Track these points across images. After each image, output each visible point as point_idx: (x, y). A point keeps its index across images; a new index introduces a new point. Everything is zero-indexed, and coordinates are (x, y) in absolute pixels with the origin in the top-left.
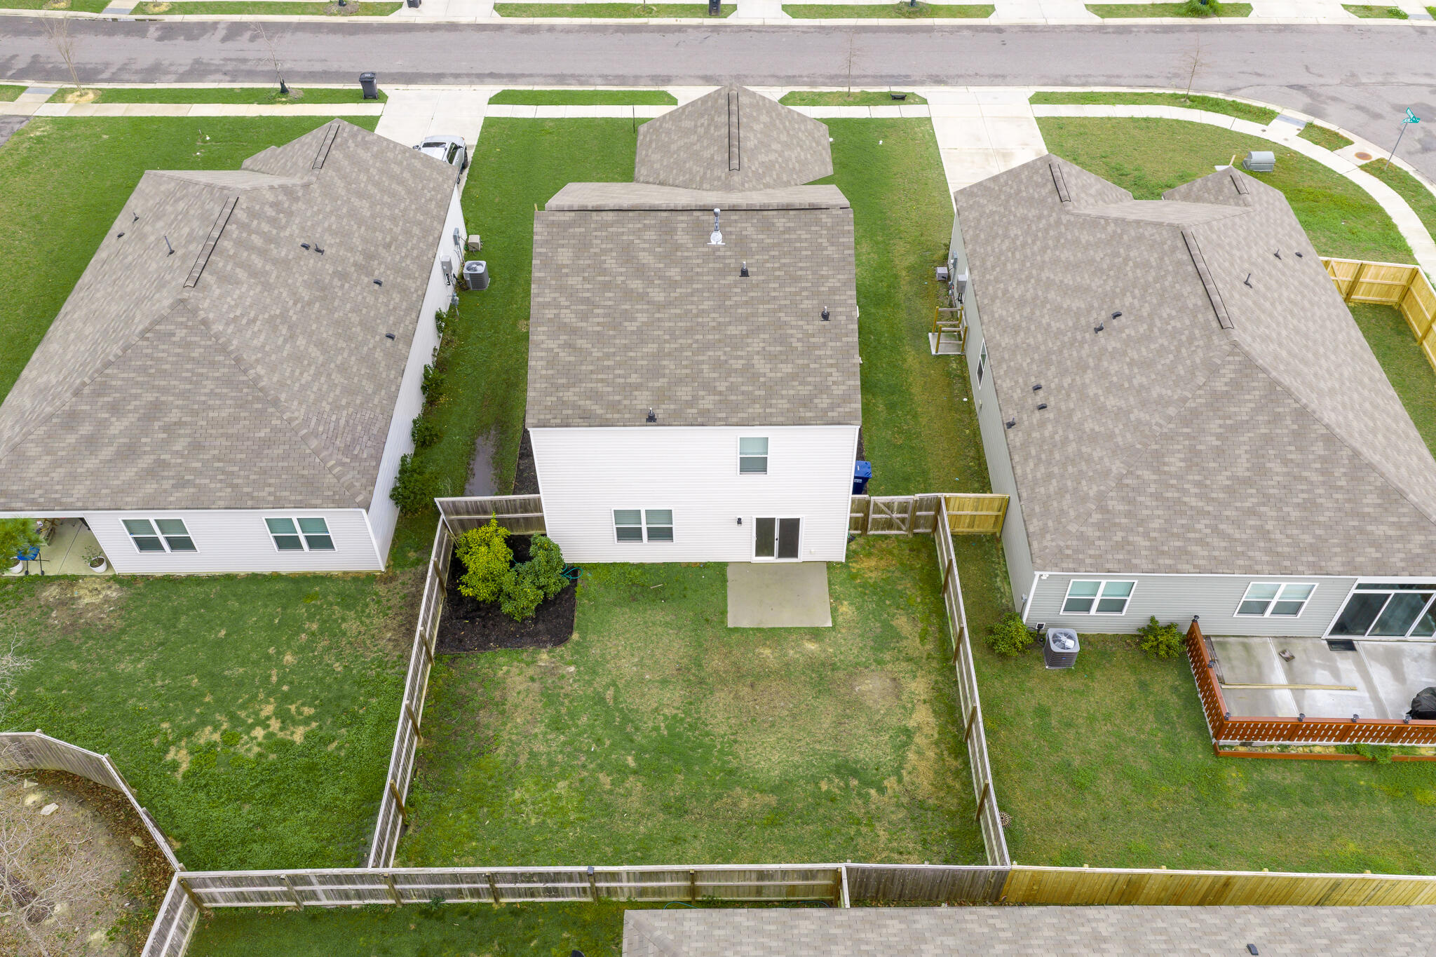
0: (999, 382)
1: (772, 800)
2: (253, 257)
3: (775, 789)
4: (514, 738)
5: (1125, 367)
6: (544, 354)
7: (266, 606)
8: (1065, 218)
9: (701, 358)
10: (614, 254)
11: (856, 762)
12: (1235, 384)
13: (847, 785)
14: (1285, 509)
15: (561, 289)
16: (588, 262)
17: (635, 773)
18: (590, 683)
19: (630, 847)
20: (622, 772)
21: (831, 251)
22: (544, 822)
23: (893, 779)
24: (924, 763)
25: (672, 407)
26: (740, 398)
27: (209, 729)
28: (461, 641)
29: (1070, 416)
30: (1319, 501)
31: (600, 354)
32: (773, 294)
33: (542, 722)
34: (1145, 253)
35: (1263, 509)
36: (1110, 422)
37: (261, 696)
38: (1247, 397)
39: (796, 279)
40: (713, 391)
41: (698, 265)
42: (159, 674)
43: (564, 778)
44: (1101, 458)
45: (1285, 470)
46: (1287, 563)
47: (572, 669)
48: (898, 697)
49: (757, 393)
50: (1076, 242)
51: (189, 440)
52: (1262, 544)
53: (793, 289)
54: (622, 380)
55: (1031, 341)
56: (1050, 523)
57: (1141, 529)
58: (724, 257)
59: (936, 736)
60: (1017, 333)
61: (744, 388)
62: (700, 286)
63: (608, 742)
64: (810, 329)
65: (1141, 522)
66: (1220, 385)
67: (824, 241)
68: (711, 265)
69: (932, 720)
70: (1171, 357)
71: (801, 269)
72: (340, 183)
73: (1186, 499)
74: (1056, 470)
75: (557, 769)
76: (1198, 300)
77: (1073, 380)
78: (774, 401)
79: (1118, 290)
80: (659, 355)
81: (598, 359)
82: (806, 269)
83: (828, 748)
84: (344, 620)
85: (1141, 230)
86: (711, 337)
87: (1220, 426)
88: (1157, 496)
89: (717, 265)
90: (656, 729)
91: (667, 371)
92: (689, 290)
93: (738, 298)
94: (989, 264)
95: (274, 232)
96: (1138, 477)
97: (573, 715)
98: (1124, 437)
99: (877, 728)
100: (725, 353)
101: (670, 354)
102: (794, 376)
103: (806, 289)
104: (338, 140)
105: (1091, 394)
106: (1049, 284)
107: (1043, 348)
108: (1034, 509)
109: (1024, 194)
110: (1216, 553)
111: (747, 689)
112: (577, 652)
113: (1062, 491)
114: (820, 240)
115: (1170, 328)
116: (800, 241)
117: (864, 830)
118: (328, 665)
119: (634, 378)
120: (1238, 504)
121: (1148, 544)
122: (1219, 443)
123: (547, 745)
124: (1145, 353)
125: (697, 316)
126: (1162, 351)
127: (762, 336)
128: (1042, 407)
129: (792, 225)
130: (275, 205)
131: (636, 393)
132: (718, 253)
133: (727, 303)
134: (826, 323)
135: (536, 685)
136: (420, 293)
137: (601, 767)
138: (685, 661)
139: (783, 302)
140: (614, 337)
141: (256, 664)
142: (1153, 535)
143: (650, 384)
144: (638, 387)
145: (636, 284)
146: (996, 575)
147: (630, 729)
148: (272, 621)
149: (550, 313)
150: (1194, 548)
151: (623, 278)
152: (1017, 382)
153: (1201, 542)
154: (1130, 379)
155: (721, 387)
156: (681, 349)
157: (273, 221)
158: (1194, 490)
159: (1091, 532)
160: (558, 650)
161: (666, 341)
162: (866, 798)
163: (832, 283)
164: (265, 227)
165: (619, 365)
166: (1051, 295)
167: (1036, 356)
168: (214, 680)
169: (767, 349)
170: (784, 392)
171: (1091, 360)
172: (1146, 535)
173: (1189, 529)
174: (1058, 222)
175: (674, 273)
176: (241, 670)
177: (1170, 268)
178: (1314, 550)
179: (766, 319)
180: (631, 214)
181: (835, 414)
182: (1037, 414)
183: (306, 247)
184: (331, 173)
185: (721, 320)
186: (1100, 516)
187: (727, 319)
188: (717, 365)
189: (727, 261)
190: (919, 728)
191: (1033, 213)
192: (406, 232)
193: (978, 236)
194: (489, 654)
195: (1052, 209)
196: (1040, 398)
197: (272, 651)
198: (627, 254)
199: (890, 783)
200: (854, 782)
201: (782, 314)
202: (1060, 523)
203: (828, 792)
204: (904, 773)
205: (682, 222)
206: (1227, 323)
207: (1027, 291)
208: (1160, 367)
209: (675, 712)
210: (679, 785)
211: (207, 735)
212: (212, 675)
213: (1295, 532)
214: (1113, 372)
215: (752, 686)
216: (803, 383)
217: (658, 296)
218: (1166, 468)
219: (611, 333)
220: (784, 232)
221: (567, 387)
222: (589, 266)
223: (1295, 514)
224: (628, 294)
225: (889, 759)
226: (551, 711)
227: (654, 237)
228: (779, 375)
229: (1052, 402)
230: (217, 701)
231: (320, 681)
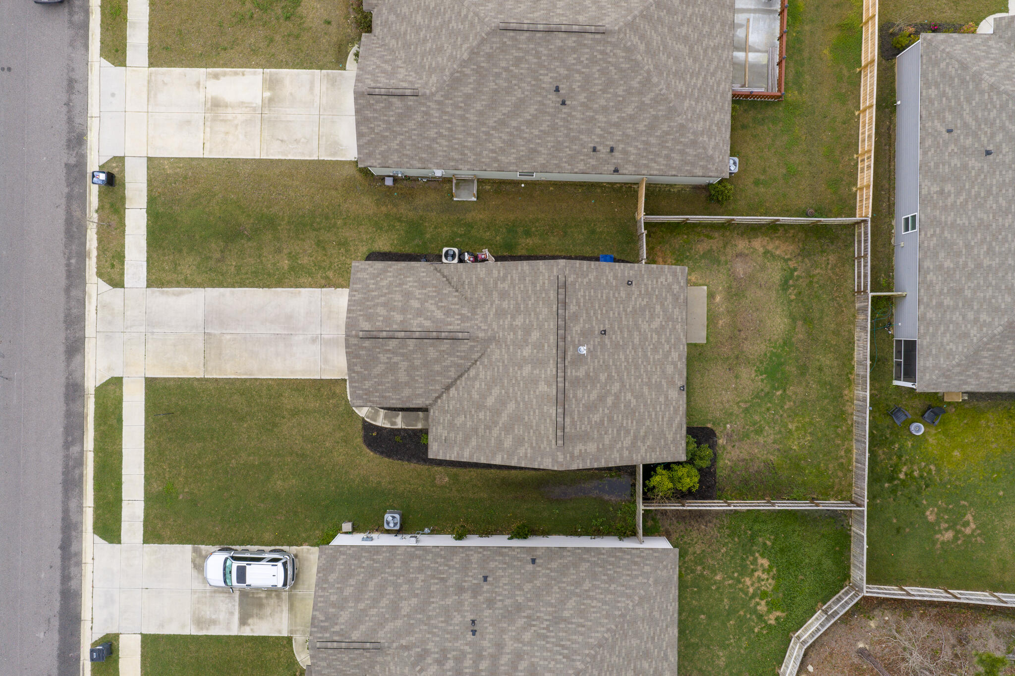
0: (576, 170)
1: (800, 323)
2: (502, 662)
3: (794, 319)
4: (765, 452)
5: (605, 95)
6: (648, 454)
7: (686, 597)
8: (438, 97)
9: (651, 360)
10: (591, 416)
11: (781, 280)
12: (642, 37)
13: (792, 286)
14: (704, 33)
15: (611, 448)
16: (596, 432)
17: (785, 391)
18: (737, 416)
19: (824, 391)
20: (783, 397)
21: (592, 277)
22: (810, 433)
23: (790, 263)
24: (782, 247)
25: (677, 376)
26: (673, 337)
27: (759, 608)
28: (709, 487)
29: (628, 136)
30: (701, 13)
31: (649, 420)
32: (616, 315)
33: (758, 439)
34: (507, 57)
35: (704, 45)
36: (645, 115)
37: (741, 586)
38: (649, 33)
39: (608, 299)
40: (669, 351)
41: (599, 362)
42: (727, 642)
43: (787, 425)
44: (669, 126)
45: (686, 25)
46: (729, 41)
47: (728, 426)
48: (747, 255)
49: (670, 326)
50: (468, 96)
51: (643, 661)
52: (720, 51)
53: (614, 302)
54: (663, 407)
55: (549, 145)
56: (701, 163)
57: (712, 115)
58: (594, 345)
59: (767, 238)
60: (538, 152)
61: (668, 334)
62: (611, 361)
63: (769, 405)
64: (637, 293)
65: (709, 113)
66: (642, 47)
67: (586, 280)
68: (599, 354)
69: (759, 240)
70: (610, 68)
71: (602, 296)
72: (389, 626)
73: (699, 85)
74: (665, 152)
75: (782, 429)
76: (571, 41)
77: (599, 127)
78: (675, 317)
79: (533, 82)
80: (649, 385)
81: (651, 421)
82: (602, 293)
83: (773, 294)
84: (694, 553)
85: (481, 53)
86: (640, 354)
87: (663, 54)
88: (697, 101)
89: (599, 350)
90: (762, 380)
91: (658, 380)
92: (614, 367)
93: (619, 338)
94: (457, 157)
95: (469, 656)
96: (687, 109)
97: (754, 424)
98: (660, 110)
99: (763, 268)
100: (649, 345)
101: (649, 378)
102: (662, 305)
103: (614, 294)
104: (336, 638)
105: (617, 120)
106: (502, 123)
107: (560, 139)
108: (687, 170)
109: (392, 119)
110: (724, 78)
111: (742, 333)
112: (719, 424)
113: (682, 153)
114: (585, 283)
115: (585, 62)
116: (584, 296)
117: (815, 280)
118: (723, 555)
119: (662, 399)
120: (701, 57)
121: (718, 113)
122: (672, 58)
123: (770, 435)
124: (600, 82)
125: (628, 362)
126: (602, 72)
127: (640, 322)
128: (612, 150)
129: (574, 301)
130: (440, 662)
131: (669, 398)
132: (592, 349)
133: (621, 344)
134: (634, 283)
135: (737, 444)
136: (481, 550)
137: (782, 407)
138: (725, 366)
139: (621, 309)
140: (639, 412)
141: (721, 594)
142: (714, 109)
143: (665, 389)
144: (666, 397)
145: (610, 400)
146: (669, 191)
147: (763, 394)
148: (695, 592)
149: (626, 453)
150: (721, 89)
151: (606, 410)
152: (582, 160)
153: (719, 84)
154: (616, 95)
155: (667, 347)
156: (646, 371)
157: (459, 660)
158: (694, 80)
159: (712, 143)
160: (718, 434)
161: (642, 381)
162: (799, 277)
163: (611, 277)
164: (468, 662)
165: (654, 408)
166: (514, 123)
167: (565, 144)
168: (731, 612)
169: (647, 319)
170: (670, 311)
171: (588, 114)
172: (715, 113)
173: (712, 89)
174: (439, 103)
175: (603, 377)
176: (725, 600)
177: (532, 46)
178: (723, 24)
179: (631, 319)
180: (566, 406)
181: (682, 281)
182: (616, 154)
183: (474, 632)
184: (381, 634)
185: (630, 347)
186: (705, 136)
187: (631, 344)
188: (655, 350)
189: (597, 343)
190: (764, 247)
191: (418, 117)
192: (420, 570)
193: (421, 159)
194: (718, 471)
195: (424, 104)
196: (603, 150)
197: (714, 588)
198: (591, 408)
199: (792, 264)
200: (791, 282)
201: (629, 310)
202: (703, 158)
203: (795, 295)
204: (786, 257)
205: (571, 372)
206: (601, 29)
207: (501, 138)
208: (616, 77)
209: (753, 371)
210: (791, 369)
211: (762, 607)
212: (728, 615)
213: (715, 31)
214: (605, 104)
215: (740, 331)
216: (666, 299)
217: (616, 387)
218: (684, 92)
219: (637, 414)
220: (579, 306)
221: (666, 439)
222: (598, 431)
223: (706, 29)
224: (615, 405)
225: (780, 264)
226: (752, 435)
227: (581, 390)
228: (661, 313)
229: (611, 144)
230: (742, 608)
231: (732, 558)
